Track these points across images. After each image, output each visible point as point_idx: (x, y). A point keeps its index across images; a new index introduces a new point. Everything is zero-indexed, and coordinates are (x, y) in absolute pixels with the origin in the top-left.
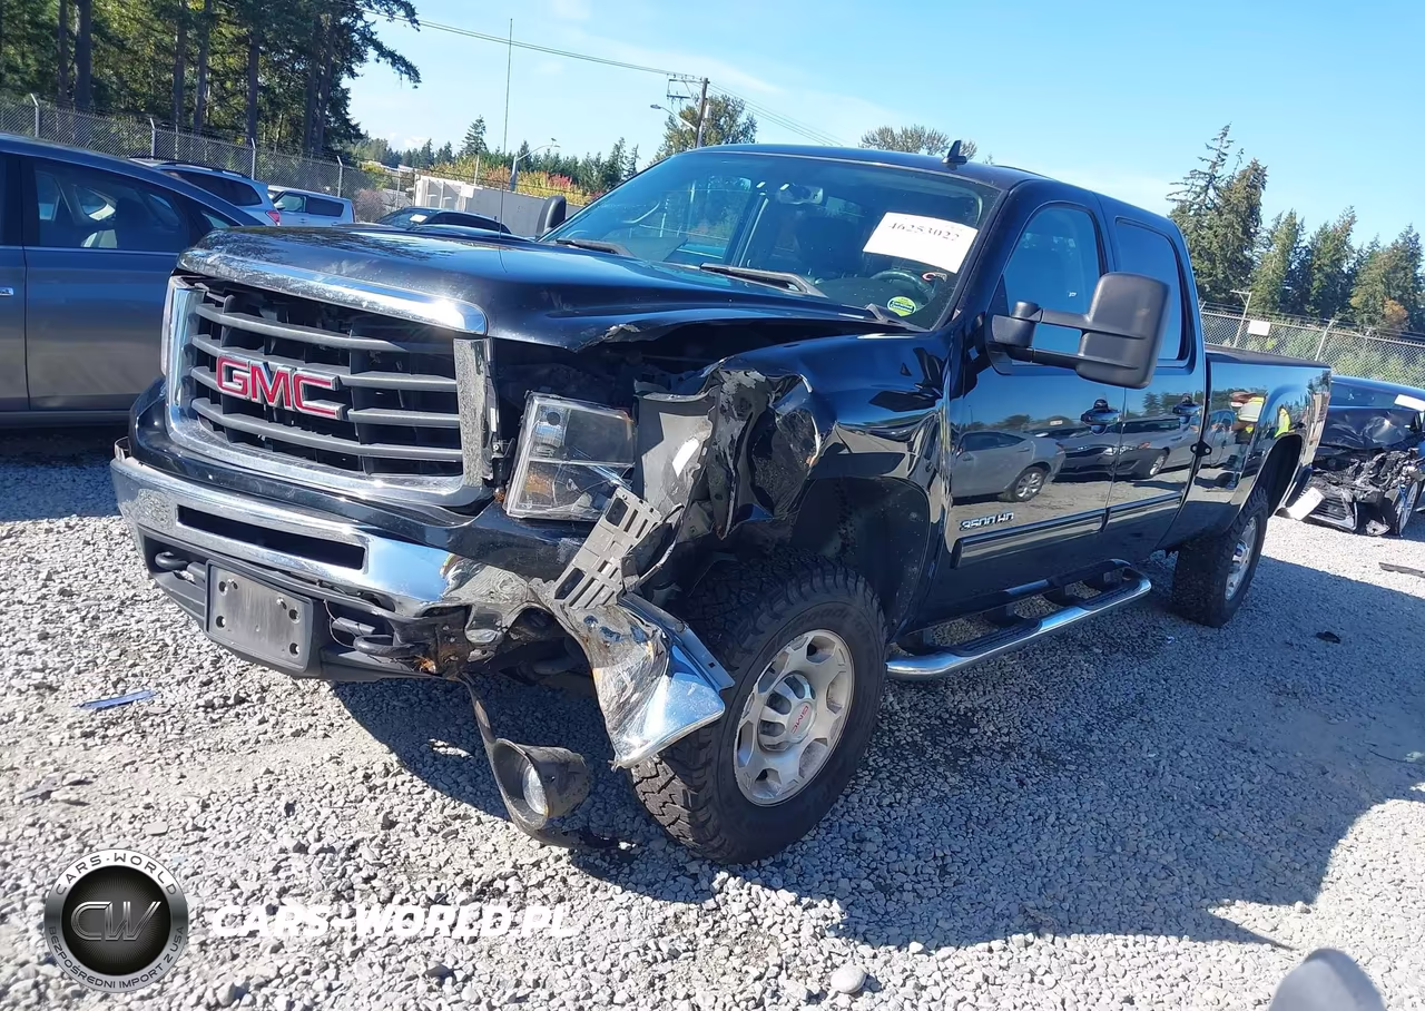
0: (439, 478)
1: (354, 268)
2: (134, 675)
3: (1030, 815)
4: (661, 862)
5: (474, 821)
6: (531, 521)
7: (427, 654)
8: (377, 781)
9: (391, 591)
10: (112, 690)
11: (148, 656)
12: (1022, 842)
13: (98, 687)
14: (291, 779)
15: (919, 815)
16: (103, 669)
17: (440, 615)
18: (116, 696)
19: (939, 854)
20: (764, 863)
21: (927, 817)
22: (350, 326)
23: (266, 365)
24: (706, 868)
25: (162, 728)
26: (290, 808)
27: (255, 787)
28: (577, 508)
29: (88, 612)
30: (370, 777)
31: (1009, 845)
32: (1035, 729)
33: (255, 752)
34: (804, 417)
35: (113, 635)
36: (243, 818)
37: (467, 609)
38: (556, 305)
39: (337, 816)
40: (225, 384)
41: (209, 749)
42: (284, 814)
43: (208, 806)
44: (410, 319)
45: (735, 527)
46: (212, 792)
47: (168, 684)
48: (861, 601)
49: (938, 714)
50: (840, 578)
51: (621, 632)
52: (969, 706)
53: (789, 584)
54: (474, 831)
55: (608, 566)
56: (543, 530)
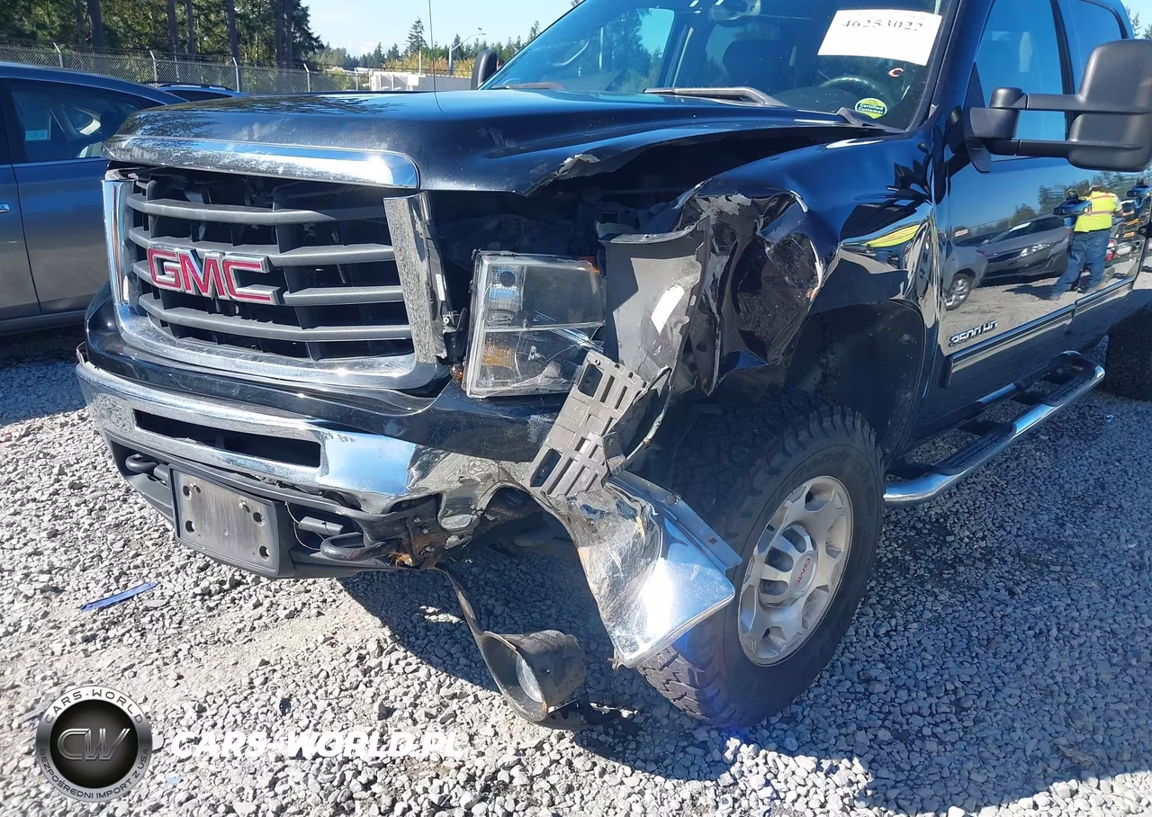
0: (390, 358)
1: (266, 130)
2: (136, 567)
3: (1029, 629)
4: (666, 731)
5: (471, 699)
6: (494, 400)
7: (400, 548)
8: (371, 662)
9: (353, 488)
10: (114, 586)
11: (149, 543)
12: (1030, 663)
13: (101, 584)
14: (286, 669)
15: (919, 642)
16: (107, 563)
17: (408, 508)
18: (118, 592)
19: (950, 687)
20: (774, 720)
21: (927, 643)
22: (271, 199)
23: (194, 252)
24: (714, 734)
25: (161, 623)
26: (285, 704)
27: (251, 682)
28: (545, 378)
29: (95, 504)
30: (364, 658)
31: (1019, 668)
32: (1008, 529)
33: (250, 640)
34: (800, 242)
35: (117, 526)
36: (239, 722)
37: (437, 497)
38: (497, 142)
39: (333, 709)
40: (159, 277)
41: (206, 643)
42: (280, 713)
43: (204, 710)
44: (332, 180)
45: (722, 379)
46: (209, 694)
47: (168, 573)
48: (860, 440)
49: (911, 524)
50: (837, 418)
51: (606, 509)
52: (939, 512)
53: (786, 434)
54: (472, 711)
55: (586, 444)
56: (508, 409)
